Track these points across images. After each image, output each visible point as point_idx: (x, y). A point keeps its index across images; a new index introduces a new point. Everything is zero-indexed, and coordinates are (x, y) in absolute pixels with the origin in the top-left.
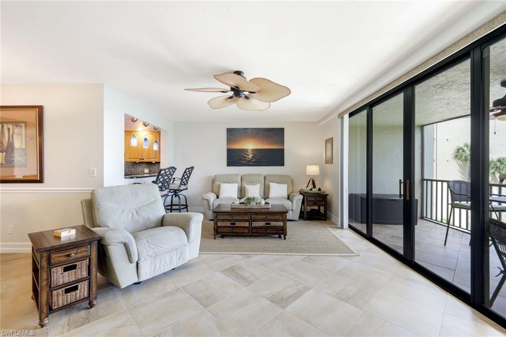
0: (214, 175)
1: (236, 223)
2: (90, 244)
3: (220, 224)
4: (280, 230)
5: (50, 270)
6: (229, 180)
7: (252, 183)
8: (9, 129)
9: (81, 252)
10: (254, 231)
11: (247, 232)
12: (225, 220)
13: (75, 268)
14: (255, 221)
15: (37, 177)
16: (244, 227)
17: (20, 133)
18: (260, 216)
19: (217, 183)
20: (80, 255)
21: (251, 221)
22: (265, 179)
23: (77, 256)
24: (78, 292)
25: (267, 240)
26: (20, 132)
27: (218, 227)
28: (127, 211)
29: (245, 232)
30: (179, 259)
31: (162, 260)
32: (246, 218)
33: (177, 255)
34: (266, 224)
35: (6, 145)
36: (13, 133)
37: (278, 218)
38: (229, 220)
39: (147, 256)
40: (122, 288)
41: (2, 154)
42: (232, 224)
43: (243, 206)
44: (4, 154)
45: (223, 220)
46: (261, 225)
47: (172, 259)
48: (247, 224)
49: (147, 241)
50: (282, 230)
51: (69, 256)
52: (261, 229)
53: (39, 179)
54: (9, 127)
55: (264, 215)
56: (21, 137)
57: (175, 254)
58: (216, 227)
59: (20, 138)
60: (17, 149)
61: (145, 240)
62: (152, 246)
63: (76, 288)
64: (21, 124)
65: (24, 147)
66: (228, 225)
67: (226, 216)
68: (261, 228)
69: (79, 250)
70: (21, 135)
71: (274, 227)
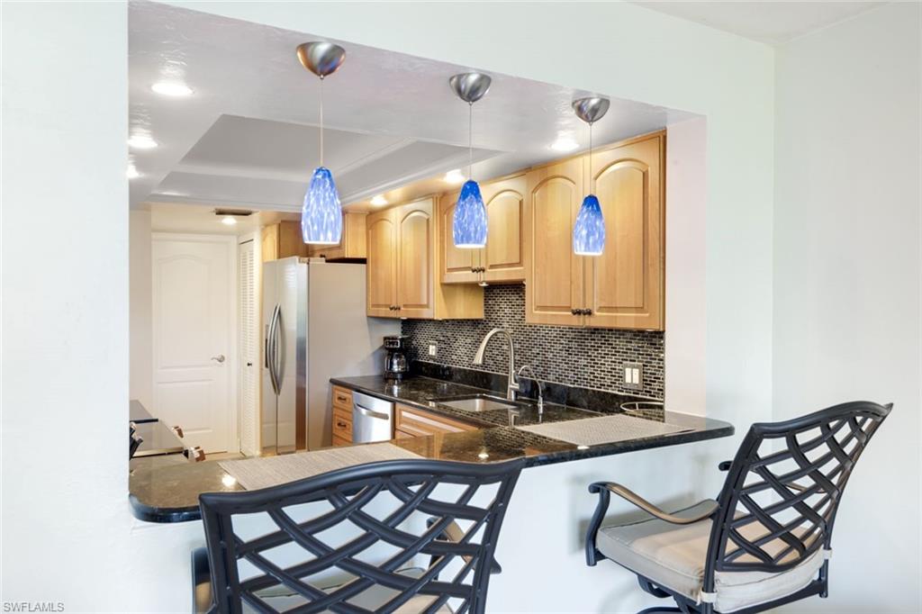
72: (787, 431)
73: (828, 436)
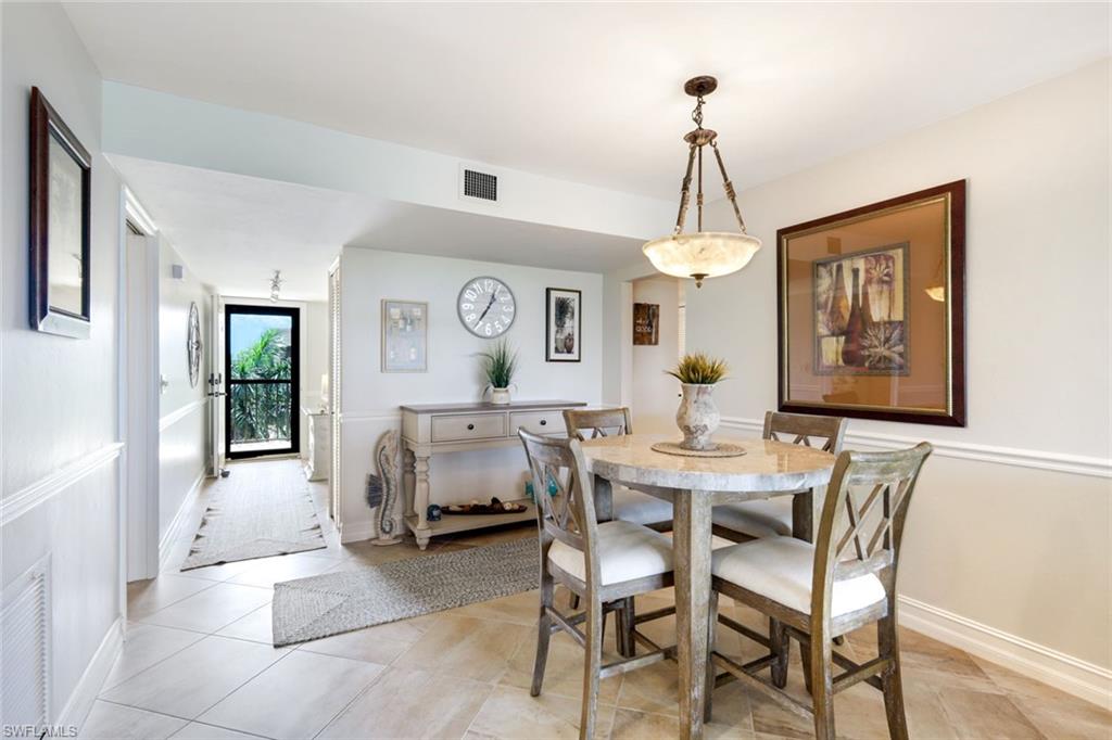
8: (856, 272)
15: (947, 408)
17: (886, 278)
26: (887, 275)
35: (847, 316)
36: (868, 281)
41: (838, 341)
44: (842, 339)
53: (951, 414)
54: (855, 266)
56: (891, 292)
59: (886, 295)
60: (876, 325)
64: (891, 253)
65: (898, 316)
70: (889, 283)
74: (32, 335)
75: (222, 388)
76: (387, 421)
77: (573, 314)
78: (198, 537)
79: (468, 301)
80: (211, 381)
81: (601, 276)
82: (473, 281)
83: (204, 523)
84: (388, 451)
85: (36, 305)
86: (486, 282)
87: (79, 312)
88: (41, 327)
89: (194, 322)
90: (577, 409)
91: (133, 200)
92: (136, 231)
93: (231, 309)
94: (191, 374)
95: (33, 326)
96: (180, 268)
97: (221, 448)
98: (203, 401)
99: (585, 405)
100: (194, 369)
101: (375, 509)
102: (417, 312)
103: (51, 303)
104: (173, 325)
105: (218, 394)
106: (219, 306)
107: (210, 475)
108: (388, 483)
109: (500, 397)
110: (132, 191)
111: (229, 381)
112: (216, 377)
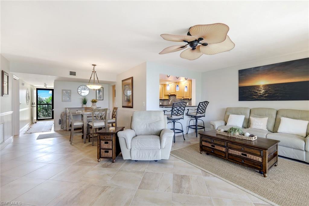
0: (226, 108)
1: (215, 146)
2: (112, 135)
3: (204, 143)
4: (258, 165)
5: (100, 141)
6: (237, 112)
7: (261, 116)
9: (109, 137)
10: (230, 157)
11: (224, 156)
12: (207, 141)
13: (108, 143)
14: (231, 148)
16: (221, 151)
18: (235, 145)
19: (228, 114)
20: (109, 138)
21: (228, 148)
22: (277, 114)
23: (107, 138)
24: (109, 153)
25: (244, 170)
27: (203, 146)
28: (144, 124)
29: (223, 156)
30: (154, 156)
31: (144, 153)
32: (223, 144)
33: (153, 153)
34: (242, 154)
36: (128, 89)
37: (255, 153)
38: (210, 143)
39: (135, 148)
40: (124, 159)
41: (126, 97)
42: (212, 146)
43: (226, 134)
45: (206, 141)
46: (237, 154)
47: (150, 154)
48: (224, 149)
49: (138, 141)
50: (260, 166)
51: (104, 137)
52: (237, 158)
53: (132, 106)
55: (240, 145)
57: (152, 152)
58: (201, 145)
61: (137, 139)
62: (139, 143)
63: (108, 152)
66: (210, 146)
67: (207, 138)
68: (237, 156)
69: (109, 136)
71: (250, 160)
72: (202, 103)
73: (204, 103)
74: (2, 97)
75: (35, 105)
76: (63, 110)
77: (101, 92)
78: (28, 130)
79: (80, 89)
80: (32, 104)
81: (108, 85)
82: (80, 86)
83: (29, 129)
84: (62, 115)
85: (3, 94)
86: (83, 86)
87: (7, 94)
88: (3, 96)
89: (28, 92)
90: (99, 108)
91: (15, 76)
92: (15, 79)
93: (37, 89)
94: (27, 102)
95: (2, 96)
96: (24, 84)
97: (35, 118)
98: (31, 108)
99: (101, 107)
100: (28, 101)
101: (60, 125)
102: (69, 92)
103: (4, 93)
104: (23, 93)
105: (34, 107)
106: (34, 89)
107: (32, 123)
108: (63, 120)
109: (85, 106)
110: (15, 75)
111: (37, 104)
112: (34, 103)
